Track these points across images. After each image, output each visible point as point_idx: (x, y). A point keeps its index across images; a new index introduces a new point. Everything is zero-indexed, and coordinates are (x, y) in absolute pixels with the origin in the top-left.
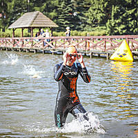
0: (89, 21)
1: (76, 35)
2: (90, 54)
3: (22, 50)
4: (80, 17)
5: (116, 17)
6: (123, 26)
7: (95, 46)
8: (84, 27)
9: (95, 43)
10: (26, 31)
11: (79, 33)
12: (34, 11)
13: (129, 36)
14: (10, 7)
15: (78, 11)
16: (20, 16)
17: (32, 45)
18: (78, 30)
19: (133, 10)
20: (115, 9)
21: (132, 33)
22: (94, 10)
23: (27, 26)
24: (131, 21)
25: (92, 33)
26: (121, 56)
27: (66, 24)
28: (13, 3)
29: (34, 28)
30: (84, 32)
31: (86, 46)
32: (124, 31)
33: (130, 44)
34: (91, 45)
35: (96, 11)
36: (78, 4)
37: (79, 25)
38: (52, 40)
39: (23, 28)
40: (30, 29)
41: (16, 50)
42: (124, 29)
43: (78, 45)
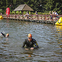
0: (46, 9)
1: (41, 14)
2: (46, 22)
3: (19, 20)
4: (43, 7)
6: (60, 11)
8: (44, 11)
11: (42, 13)
14: (14, 2)
15: (42, 4)
16: (18, 6)
17: (23, 18)
20: (57, 4)
22: (49, 4)
23: (21, 10)
25: (48, 13)
26: (59, 23)
27: (37, 9)
28: (16, 0)
29: (24, 11)
30: (44, 13)
31: (45, 19)
32: (61, 13)
34: (47, 18)
35: (49, 5)
36: (42, 1)
37: (42, 10)
38: (31, 16)
39: (19, 11)
40: (22, 11)
41: (16, 20)
42: (60, 12)
43: (41, 18)
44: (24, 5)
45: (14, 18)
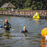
0: (26, 6)
1: (22, 10)
2: (26, 16)
3: (5, 15)
4: (23, 5)
5: (34, 4)
6: (36, 7)
7: (27, 14)
8: (24, 8)
9: (28, 12)
10: (6, 9)
12: (8, 2)
13: (38, 11)
14: (1, 1)
15: (22, 3)
16: (4, 4)
18: (22, 8)
19: (39, 2)
20: (34, 2)
21: (39, 10)
22: (27, 2)
23: (6, 7)
24: (39, 6)
25: (27, 9)
26: (36, 17)
29: (8, 8)
30: (24, 9)
31: (25, 14)
32: (37, 9)
33: (39, 13)
34: (26, 13)
36: (22, 0)
38: (14, 12)
41: (3, 15)
42: (36, 8)
43: (22, 13)
44: (9, 3)
45: (1, 13)
